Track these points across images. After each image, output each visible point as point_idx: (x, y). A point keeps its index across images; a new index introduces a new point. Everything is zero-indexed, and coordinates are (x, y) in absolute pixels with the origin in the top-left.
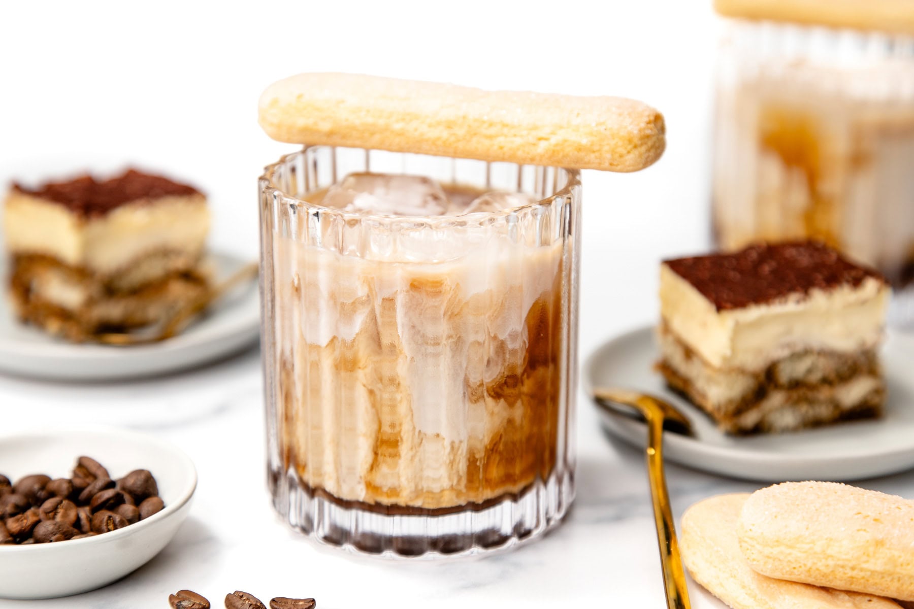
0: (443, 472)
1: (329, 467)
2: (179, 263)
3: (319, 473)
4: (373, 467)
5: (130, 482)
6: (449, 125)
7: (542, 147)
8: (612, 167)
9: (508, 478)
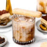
0: (25, 39)
1: (17, 38)
2: (7, 18)
3: (16, 39)
4: (20, 39)
5: (3, 39)
6: (26, 14)
7: (33, 16)
8: (38, 17)
9: (29, 40)
